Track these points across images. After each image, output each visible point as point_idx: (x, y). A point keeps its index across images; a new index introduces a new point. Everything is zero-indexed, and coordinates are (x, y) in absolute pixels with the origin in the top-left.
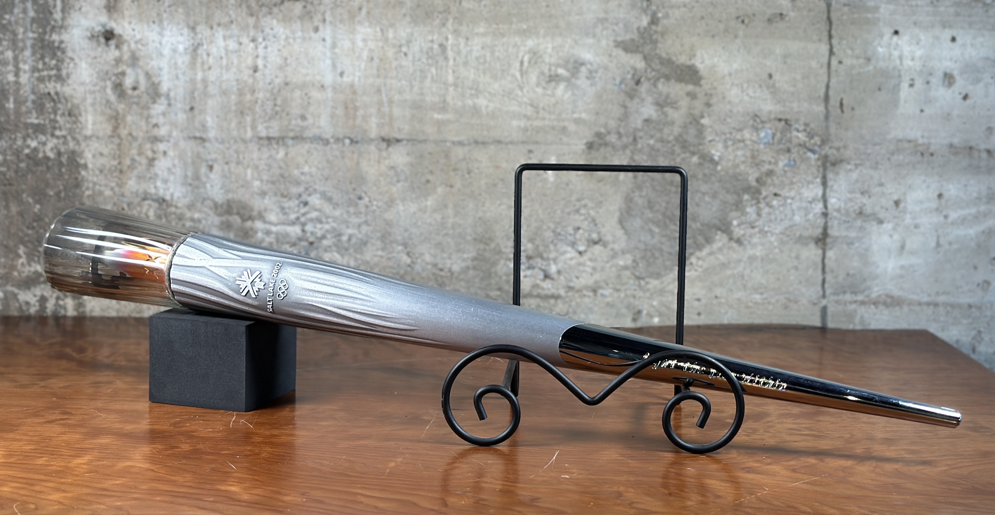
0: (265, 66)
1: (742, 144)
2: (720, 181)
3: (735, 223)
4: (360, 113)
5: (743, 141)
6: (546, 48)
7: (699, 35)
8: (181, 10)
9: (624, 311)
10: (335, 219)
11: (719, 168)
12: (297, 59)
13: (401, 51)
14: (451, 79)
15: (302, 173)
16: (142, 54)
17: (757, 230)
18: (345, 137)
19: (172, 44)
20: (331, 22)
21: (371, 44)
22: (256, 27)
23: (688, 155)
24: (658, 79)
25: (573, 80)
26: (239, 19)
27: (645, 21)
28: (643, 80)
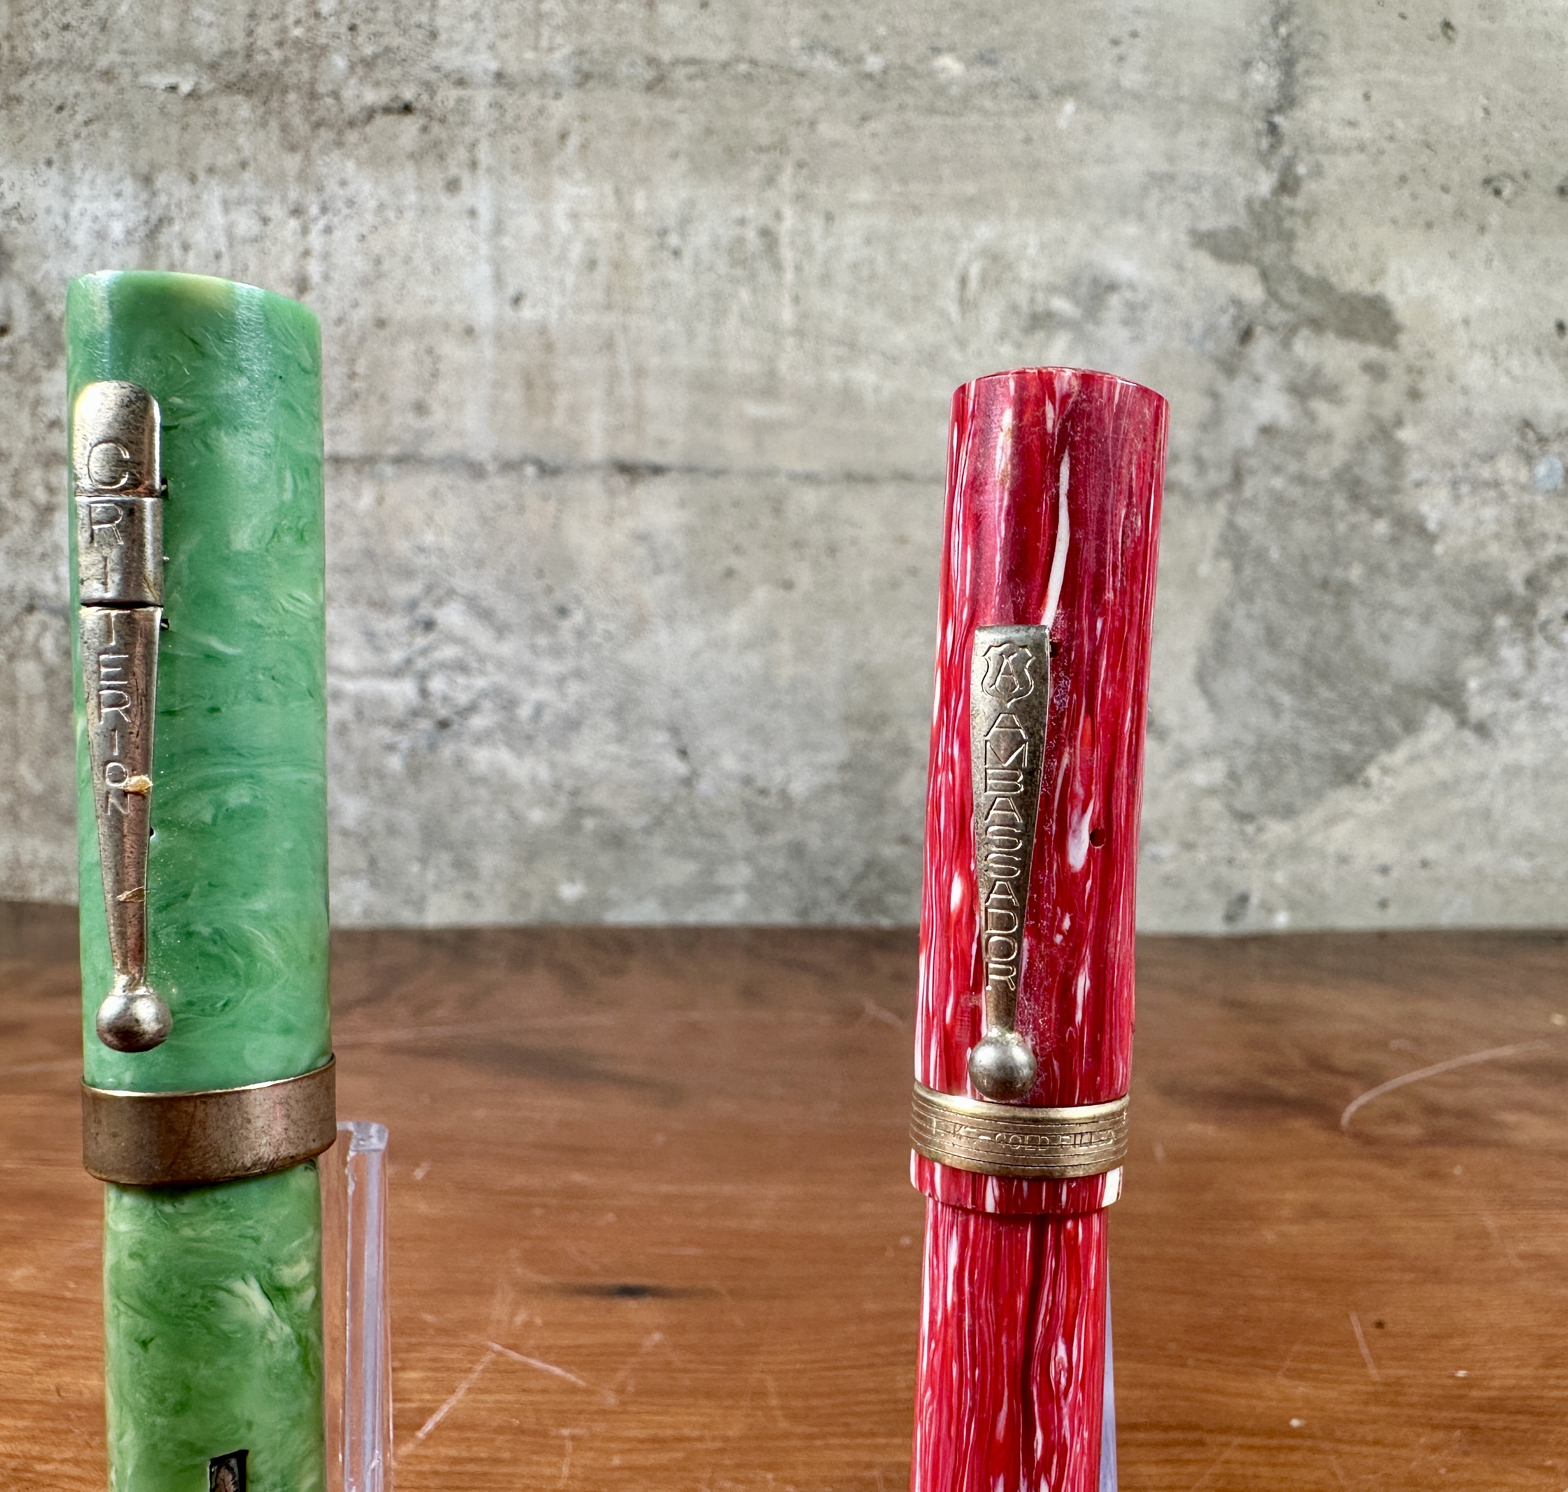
0: (326, 278)
1: (1492, 493)
2: (1440, 580)
3: (1473, 684)
4: (563, 399)
5: (1496, 484)
6: (1025, 246)
7: (1394, 221)
8: (115, 134)
9: (1205, 896)
10: (501, 664)
11: (1439, 549)
12: (407, 260)
13: (662, 246)
14: (787, 316)
15: (421, 550)
16: (20, 241)
17: (1522, 703)
18: (525, 460)
19: (95, 219)
20: (489, 170)
21: (591, 227)
22: (303, 177)
23: (1363, 516)
24: (1292, 330)
25: (1090, 327)
26: (262, 158)
27: (1265, 183)
28: (1259, 330)
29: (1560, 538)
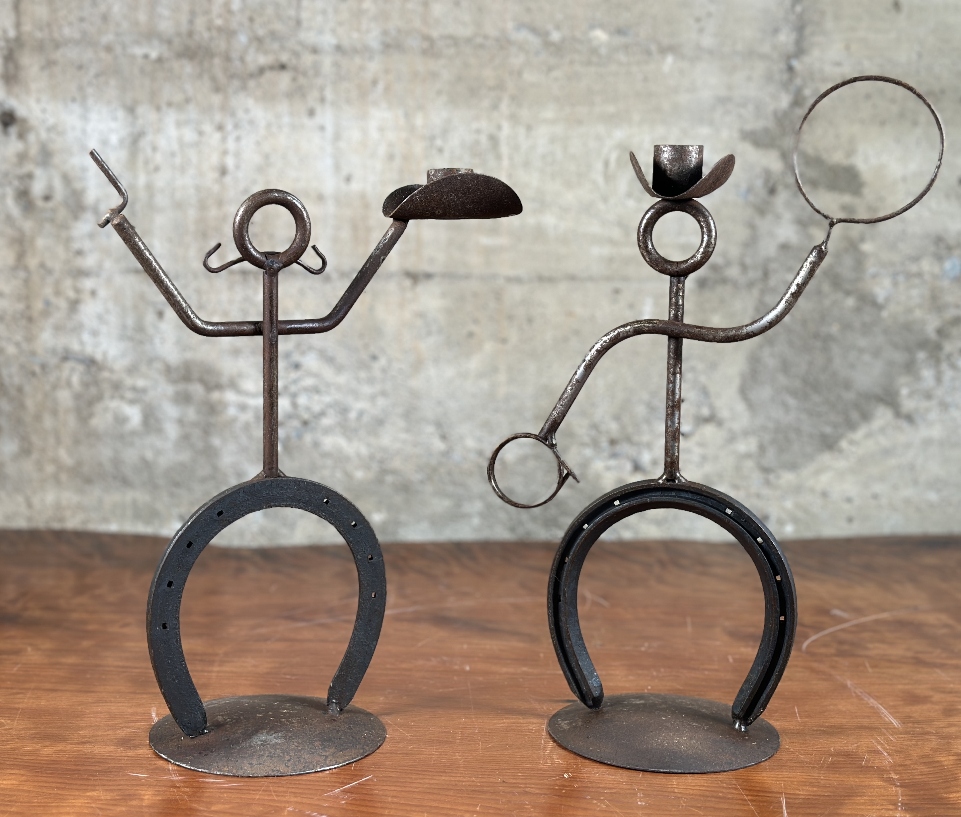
0: (237, 167)
1: (917, 281)
2: (885, 333)
3: (904, 391)
5: (919, 275)
7: (862, 121)
10: (339, 389)
11: (885, 314)
12: (284, 156)
13: (432, 147)
16: (57, 147)
19: (101, 132)
20: (332, 103)
21: (391, 136)
22: (224, 108)
23: (840, 296)
26: (199, 97)
27: (785, 101)
28: (780, 188)
29: (957, 306)
